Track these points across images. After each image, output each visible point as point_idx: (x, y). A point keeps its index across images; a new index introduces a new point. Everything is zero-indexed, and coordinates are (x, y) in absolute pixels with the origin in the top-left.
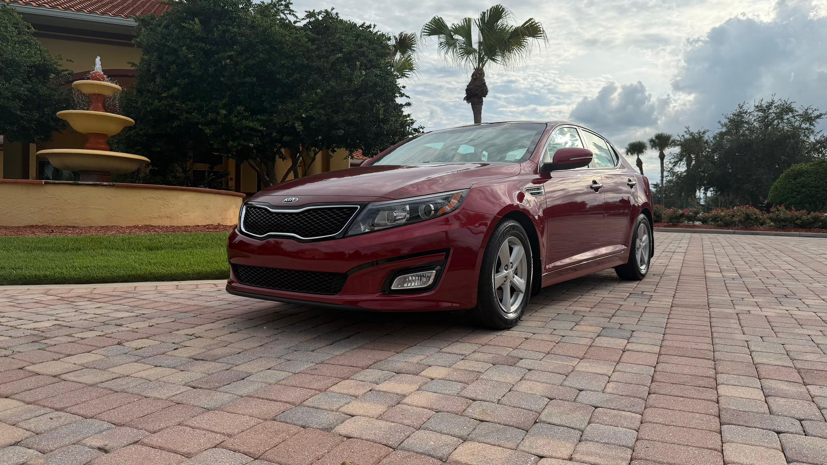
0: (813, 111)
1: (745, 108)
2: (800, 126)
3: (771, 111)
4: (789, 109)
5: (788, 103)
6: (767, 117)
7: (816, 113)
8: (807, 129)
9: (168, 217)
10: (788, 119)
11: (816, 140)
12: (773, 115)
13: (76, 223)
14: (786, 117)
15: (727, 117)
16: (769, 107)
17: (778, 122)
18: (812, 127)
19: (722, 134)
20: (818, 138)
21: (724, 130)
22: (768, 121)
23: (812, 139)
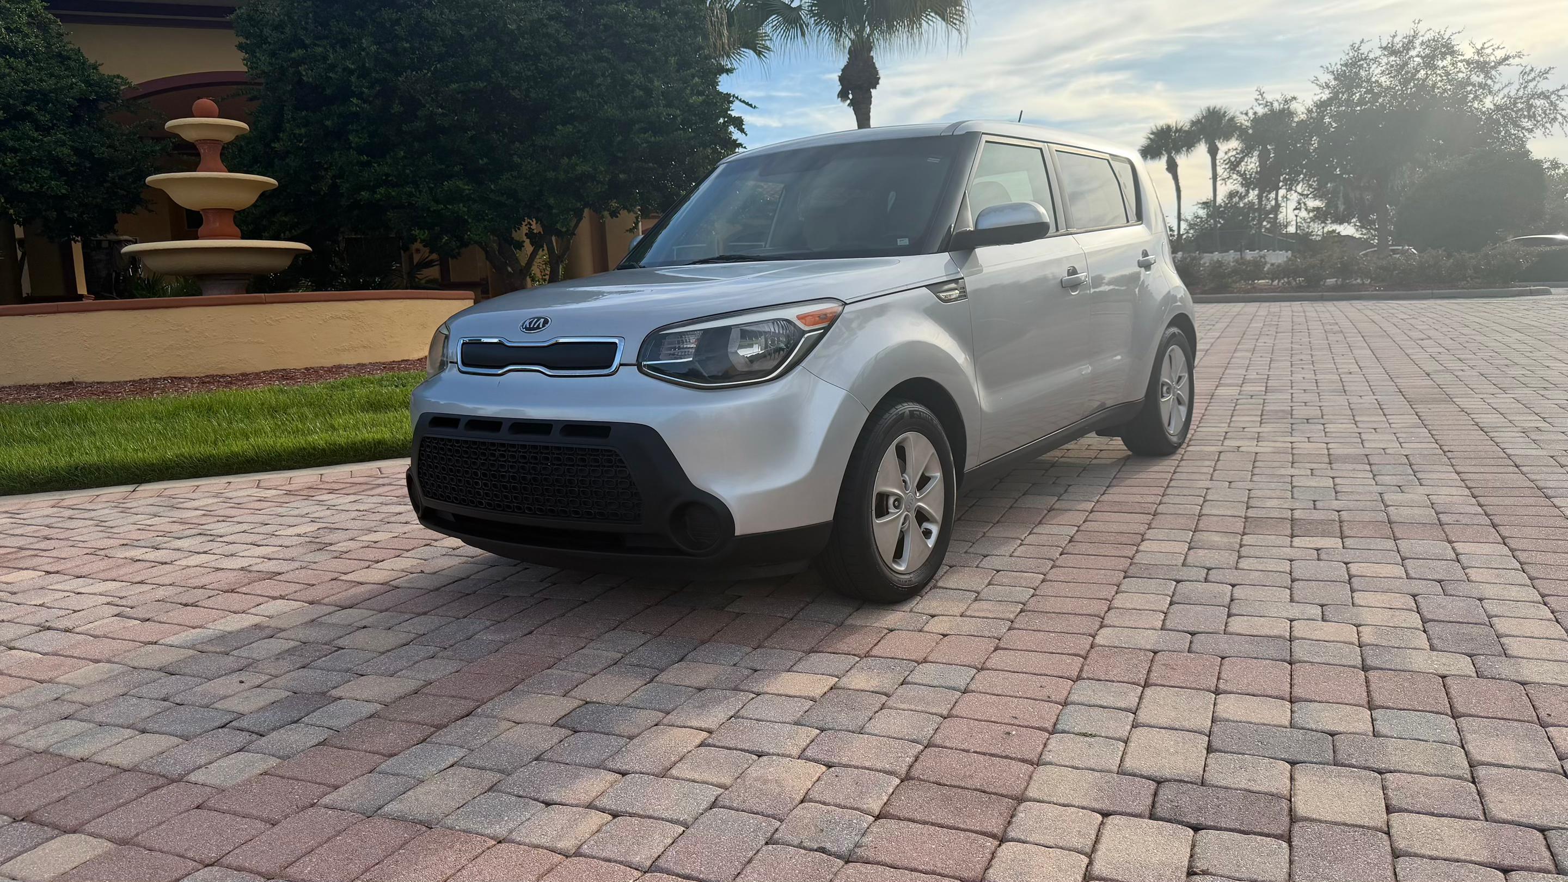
0: (1493, 50)
1: (1364, 49)
2: (1469, 78)
3: (1413, 53)
4: (1449, 50)
5: (1446, 37)
6: (1406, 64)
7: (1500, 54)
8: (1480, 85)
9: (364, 347)
10: (1443, 67)
11: (1495, 105)
12: (1418, 59)
13: (222, 368)
14: (1440, 64)
15: (1330, 69)
16: (1409, 45)
17: (1427, 74)
18: (1489, 82)
19: (1322, 105)
20: (1499, 100)
21: (1325, 95)
22: (1407, 73)
23: (1488, 103)
